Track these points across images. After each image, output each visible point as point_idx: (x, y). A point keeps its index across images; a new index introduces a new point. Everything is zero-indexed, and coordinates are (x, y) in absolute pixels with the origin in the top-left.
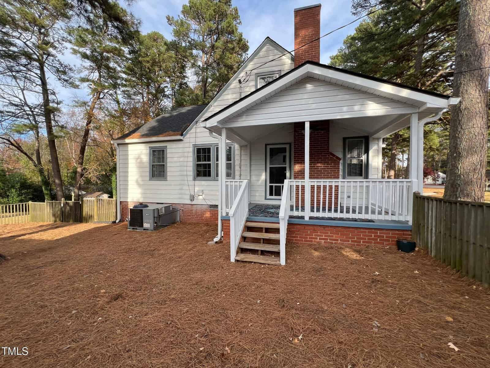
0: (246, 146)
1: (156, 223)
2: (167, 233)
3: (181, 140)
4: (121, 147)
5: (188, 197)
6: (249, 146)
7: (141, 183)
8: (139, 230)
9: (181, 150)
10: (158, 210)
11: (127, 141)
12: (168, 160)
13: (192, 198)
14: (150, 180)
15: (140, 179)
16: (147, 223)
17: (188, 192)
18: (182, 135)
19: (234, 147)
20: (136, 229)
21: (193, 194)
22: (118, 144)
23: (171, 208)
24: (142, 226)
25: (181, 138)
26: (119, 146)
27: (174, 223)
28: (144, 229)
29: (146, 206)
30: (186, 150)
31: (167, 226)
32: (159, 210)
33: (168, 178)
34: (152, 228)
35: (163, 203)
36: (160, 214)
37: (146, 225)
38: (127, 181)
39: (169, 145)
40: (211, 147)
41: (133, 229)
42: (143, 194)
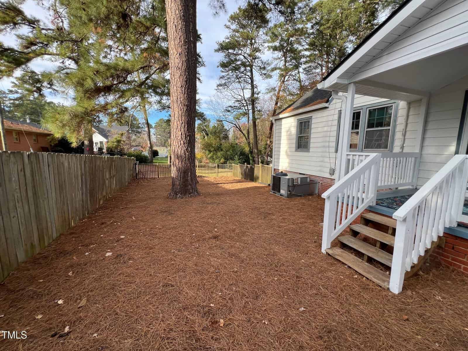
0: (421, 100)
1: (290, 191)
2: (297, 202)
3: (326, 108)
4: (278, 122)
5: (328, 171)
6: (425, 101)
7: (289, 153)
8: (277, 194)
9: (324, 119)
11: (281, 116)
12: (312, 131)
13: (332, 172)
14: (296, 151)
15: (288, 150)
16: (283, 190)
17: (328, 165)
18: (327, 101)
19: (397, 106)
20: (275, 193)
21: (334, 168)
22: (275, 120)
23: (308, 180)
24: (279, 191)
25: (326, 105)
26: (276, 121)
27: (311, 194)
28: (281, 195)
29: (286, 175)
30: (331, 118)
31: (301, 196)
32: (293, 180)
33: (311, 150)
34: (286, 195)
35: (304, 174)
36: (294, 184)
37: (282, 192)
38: (279, 151)
39: (314, 115)
40: (361, 111)
41: (274, 192)
42: (289, 163)
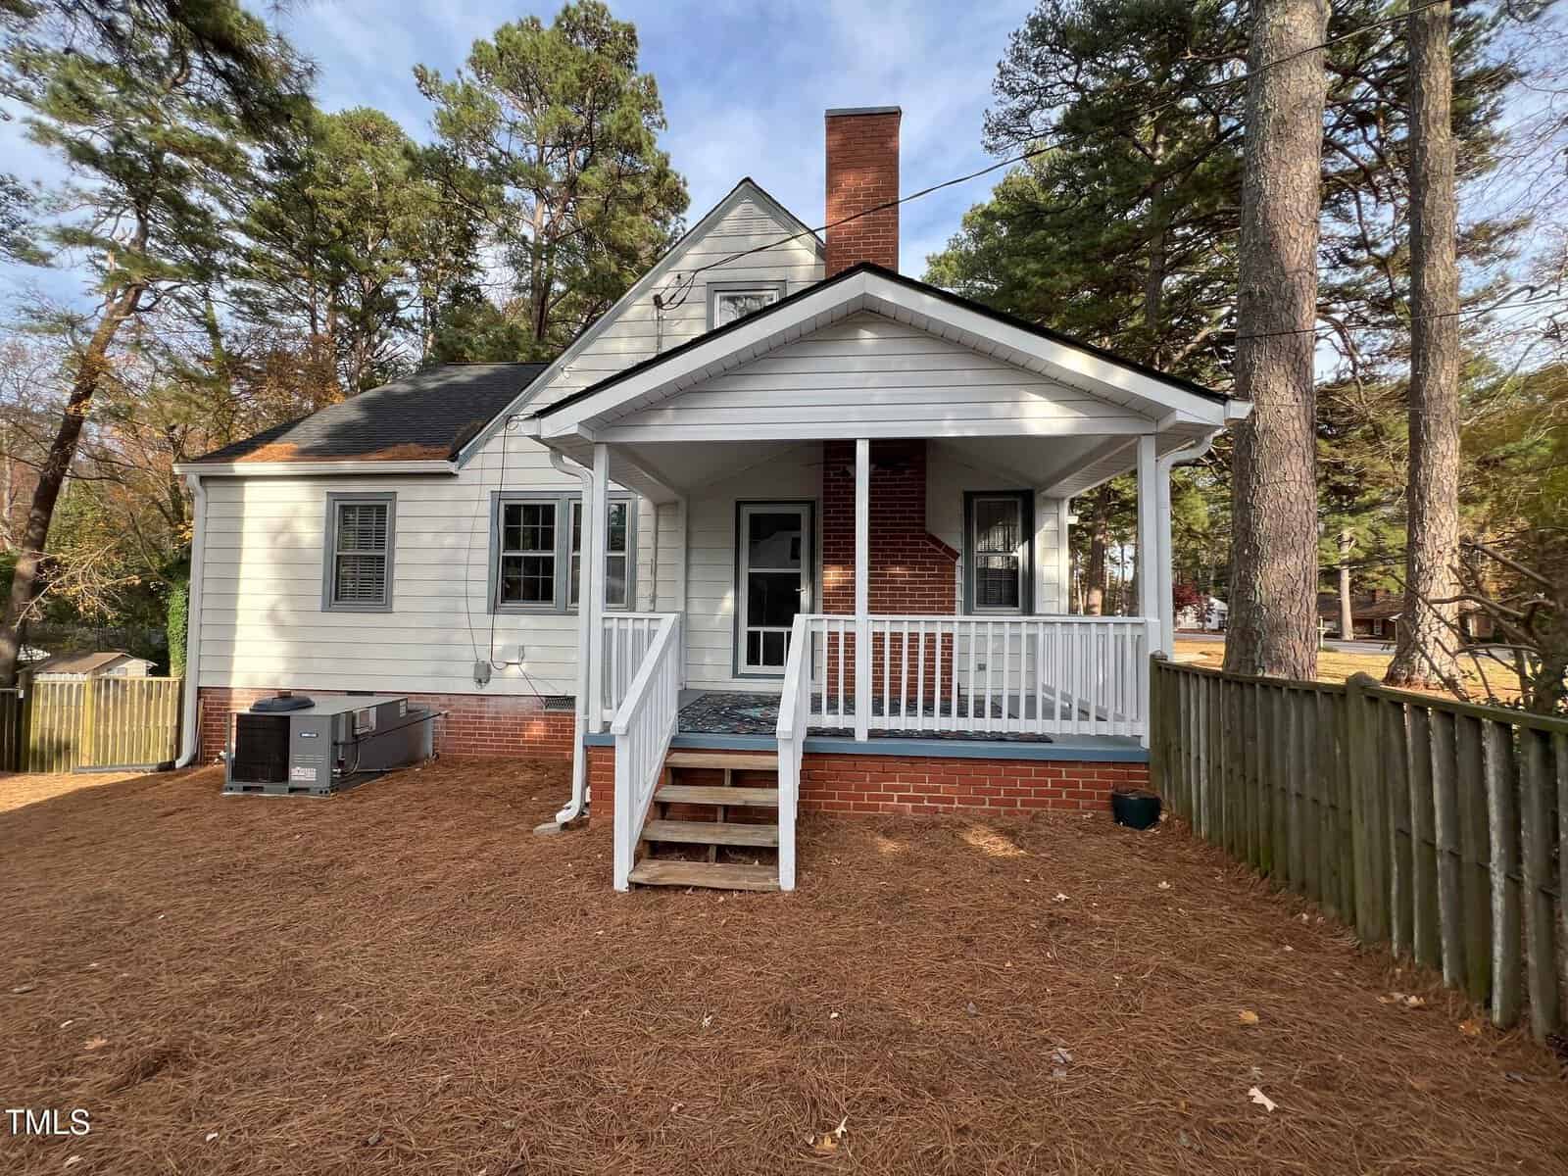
0: (676, 503)
1: (340, 764)
2: (380, 798)
3: (450, 475)
4: (215, 491)
5: (471, 672)
6: (683, 505)
7: (290, 619)
8: (270, 792)
9: (443, 509)
10: (351, 717)
11: (240, 467)
12: (400, 541)
13: (483, 677)
14: (327, 608)
15: (283, 607)
16: (304, 765)
17: (468, 653)
18: (453, 457)
19: (635, 507)
20: (261, 789)
21: (488, 660)
22: (203, 479)
23: (403, 711)
24: (282, 775)
25: (451, 467)
26: (209, 484)
27: (412, 761)
28: (292, 790)
29: (306, 704)
30: (474, 508)
31: (382, 773)
32: (354, 718)
33: (397, 605)
34: (326, 783)
35: (370, 694)
36: (358, 732)
37: (299, 774)
38: (232, 611)
39: (403, 489)
40: (556, 503)
41: (246, 789)
42: (289, 659)
